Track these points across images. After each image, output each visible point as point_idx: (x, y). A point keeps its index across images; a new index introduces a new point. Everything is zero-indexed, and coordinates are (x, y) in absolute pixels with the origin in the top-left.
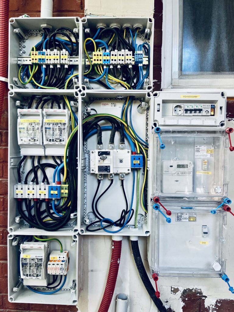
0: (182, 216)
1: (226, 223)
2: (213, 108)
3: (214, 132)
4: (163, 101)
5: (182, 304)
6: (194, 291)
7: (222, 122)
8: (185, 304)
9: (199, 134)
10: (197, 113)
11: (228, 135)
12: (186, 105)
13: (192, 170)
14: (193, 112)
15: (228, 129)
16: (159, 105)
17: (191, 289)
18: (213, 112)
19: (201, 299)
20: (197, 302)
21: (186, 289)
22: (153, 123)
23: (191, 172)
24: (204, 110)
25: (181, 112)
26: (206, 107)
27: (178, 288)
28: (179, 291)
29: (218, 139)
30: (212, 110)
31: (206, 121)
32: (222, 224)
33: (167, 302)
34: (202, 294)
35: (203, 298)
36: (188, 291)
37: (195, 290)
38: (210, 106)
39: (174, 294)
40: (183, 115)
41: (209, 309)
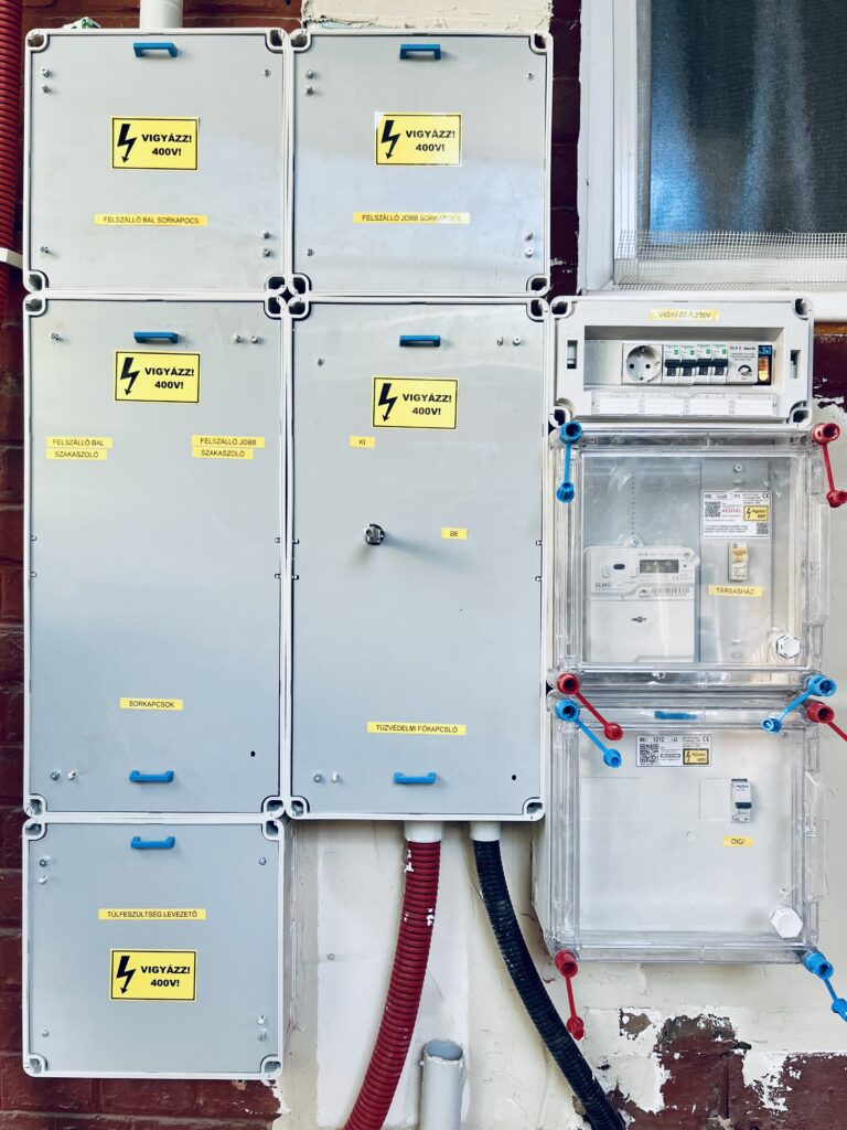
0: (661, 745)
1: (818, 764)
2: (767, 356)
3: (772, 441)
4: (588, 329)
5: (662, 1075)
6: (703, 1026)
7: (797, 405)
8: (672, 1074)
9: (717, 447)
10: (711, 376)
11: (820, 450)
12: (670, 346)
13: (693, 581)
14: (693, 370)
15: (821, 429)
16: (572, 344)
17: (692, 1017)
18: (766, 372)
19: (728, 1054)
20: (717, 1065)
21: (673, 1019)
22: (553, 409)
23: (690, 585)
24: (735, 364)
25: (652, 370)
26: (743, 351)
27: (644, 1016)
28: (650, 1027)
29: (785, 463)
30: (763, 362)
31: (741, 401)
32: (804, 769)
33: (606, 1067)
34: (732, 1034)
35: (736, 1051)
36: (680, 1025)
37: (708, 1023)
38: (757, 348)
39: (631, 1036)
40: (658, 381)
41: (760, 1090)
